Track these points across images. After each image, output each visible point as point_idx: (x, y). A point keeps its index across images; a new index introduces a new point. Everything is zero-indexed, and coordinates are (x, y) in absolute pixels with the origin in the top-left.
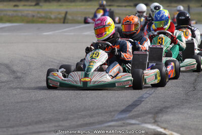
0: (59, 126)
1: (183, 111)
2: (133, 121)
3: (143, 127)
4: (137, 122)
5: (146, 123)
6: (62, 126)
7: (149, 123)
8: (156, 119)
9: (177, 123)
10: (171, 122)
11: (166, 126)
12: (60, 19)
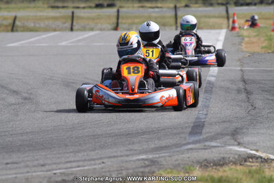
0: (131, 150)
1: (262, 131)
2: (213, 144)
3: (231, 150)
4: (219, 145)
5: (229, 145)
6: (135, 150)
7: (234, 145)
8: (239, 141)
9: (265, 144)
10: (258, 144)
11: (255, 148)
12: (6, 26)
